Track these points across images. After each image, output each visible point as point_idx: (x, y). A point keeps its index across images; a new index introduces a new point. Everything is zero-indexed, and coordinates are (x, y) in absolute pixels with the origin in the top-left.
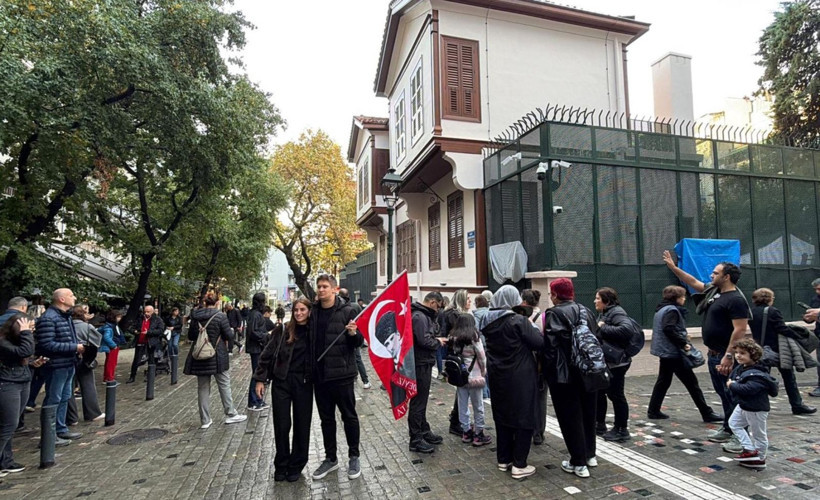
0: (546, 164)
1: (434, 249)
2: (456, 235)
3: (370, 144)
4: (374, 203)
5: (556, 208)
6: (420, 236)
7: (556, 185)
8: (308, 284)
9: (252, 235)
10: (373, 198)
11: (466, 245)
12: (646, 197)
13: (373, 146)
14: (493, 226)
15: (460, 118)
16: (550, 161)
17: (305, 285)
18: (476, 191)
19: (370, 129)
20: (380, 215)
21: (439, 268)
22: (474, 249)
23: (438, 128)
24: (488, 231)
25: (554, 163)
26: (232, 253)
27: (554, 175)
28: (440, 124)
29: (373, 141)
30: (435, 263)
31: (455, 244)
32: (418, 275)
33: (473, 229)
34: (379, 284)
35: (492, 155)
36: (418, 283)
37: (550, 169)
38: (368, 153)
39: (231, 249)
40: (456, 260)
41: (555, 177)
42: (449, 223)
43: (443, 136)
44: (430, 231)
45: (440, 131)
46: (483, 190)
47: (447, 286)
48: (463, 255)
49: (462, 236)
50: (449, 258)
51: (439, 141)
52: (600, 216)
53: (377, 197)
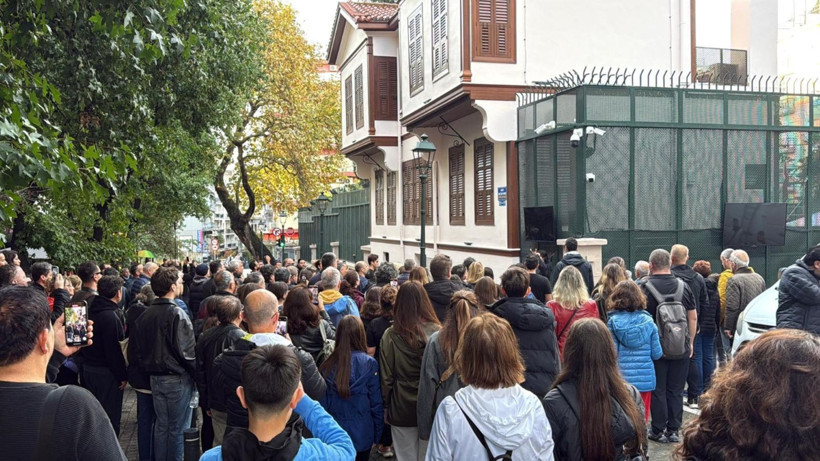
0: (580, 130)
1: (457, 198)
2: (485, 188)
3: (365, 49)
4: (372, 131)
5: (590, 176)
6: (437, 180)
7: (591, 152)
8: (251, 229)
9: (192, 166)
10: (372, 125)
11: (497, 202)
12: (688, 159)
13: (370, 53)
14: (527, 184)
15: (493, 59)
16: (584, 128)
17: (247, 231)
18: (508, 143)
19: (365, 30)
20: (381, 147)
21: (463, 223)
22: (505, 207)
23: (467, 73)
24: (522, 188)
25: (589, 130)
26: (169, 192)
27: (590, 142)
28: (469, 68)
29: (370, 45)
30: (457, 218)
31: (483, 197)
32: (435, 229)
33: (505, 185)
34: (373, 236)
35: (527, 105)
36: (435, 239)
37: (585, 136)
38: (362, 59)
39: (169, 187)
40: (484, 217)
41: (590, 143)
42: (476, 173)
43: (472, 82)
44: (451, 178)
45: (470, 76)
46: (517, 143)
47: (473, 246)
48: (492, 213)
49: (492, 191)
50: (476, 213)
51: (468, 88)
52: (636, 181)
53: (376, 122)
